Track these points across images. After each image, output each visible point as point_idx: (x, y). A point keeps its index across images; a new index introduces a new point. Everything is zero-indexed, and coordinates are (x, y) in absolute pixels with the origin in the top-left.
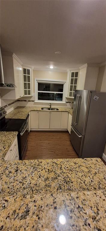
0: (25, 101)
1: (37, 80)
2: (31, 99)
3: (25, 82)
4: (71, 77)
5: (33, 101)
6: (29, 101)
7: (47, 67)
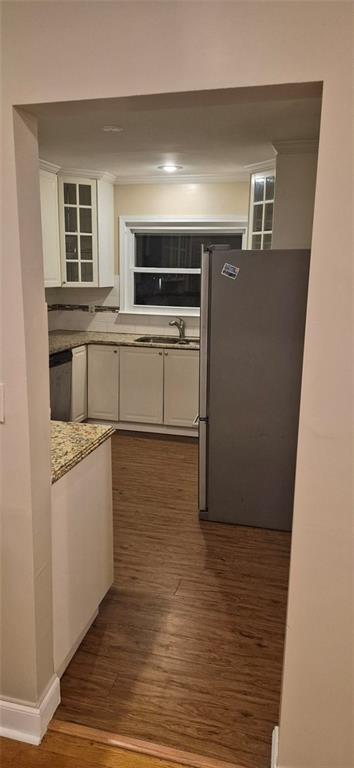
0: (85, 308)
1: (127, 224)
2: (108, 302)
3: (69, 233)
4: (255, 201)
5: (114, 309)
6: (100, 309)
7: (154, 168)
